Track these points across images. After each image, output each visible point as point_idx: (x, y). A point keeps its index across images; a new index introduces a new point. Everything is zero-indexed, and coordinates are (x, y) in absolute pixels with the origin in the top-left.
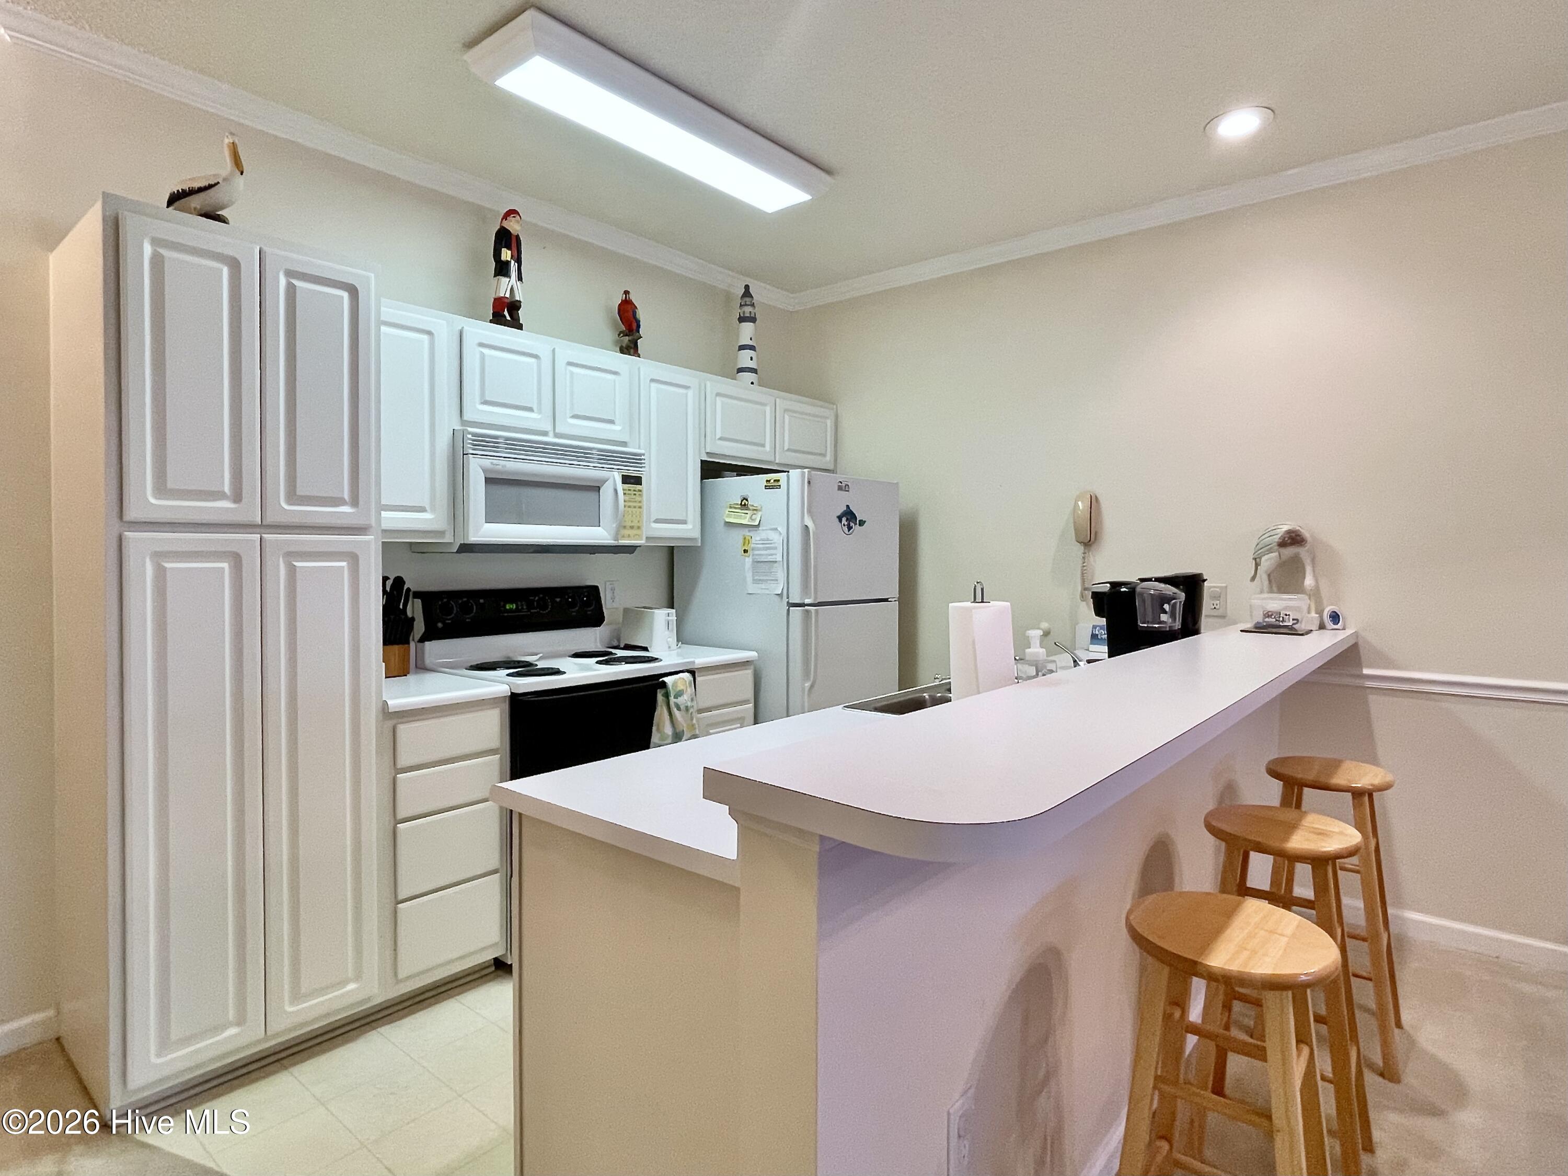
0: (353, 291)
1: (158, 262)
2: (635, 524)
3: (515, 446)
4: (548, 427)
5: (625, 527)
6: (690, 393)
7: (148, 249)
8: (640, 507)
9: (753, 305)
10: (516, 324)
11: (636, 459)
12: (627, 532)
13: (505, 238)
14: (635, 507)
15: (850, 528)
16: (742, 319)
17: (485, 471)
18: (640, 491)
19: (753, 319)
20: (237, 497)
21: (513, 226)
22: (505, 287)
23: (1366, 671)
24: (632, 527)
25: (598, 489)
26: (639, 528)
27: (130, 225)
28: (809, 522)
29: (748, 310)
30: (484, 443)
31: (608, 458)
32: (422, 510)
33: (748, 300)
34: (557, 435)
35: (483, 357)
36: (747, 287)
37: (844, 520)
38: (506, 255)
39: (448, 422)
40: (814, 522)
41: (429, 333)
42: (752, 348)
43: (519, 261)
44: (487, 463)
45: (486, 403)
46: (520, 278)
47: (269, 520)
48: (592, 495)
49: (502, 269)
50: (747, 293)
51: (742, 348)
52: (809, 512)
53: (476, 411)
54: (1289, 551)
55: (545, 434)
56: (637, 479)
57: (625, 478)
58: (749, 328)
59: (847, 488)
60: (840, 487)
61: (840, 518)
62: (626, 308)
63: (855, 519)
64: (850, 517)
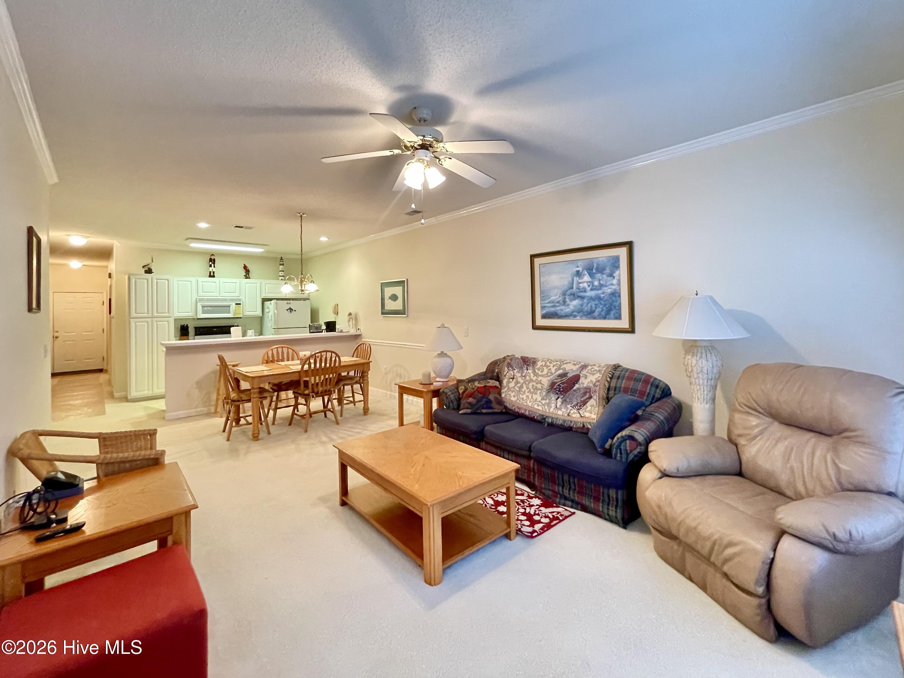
0: (168, 280)
1: (135, 281)
2: (240, 313)
3: (208, 300)
4: (218, 295)
5: (236, 314)
6: (257, 284)
7: (134, 280)
9: (283, 261)
10: (214, 276)
11: (240, 300)
12: (239, 315)
13: (211, 260)
14: (239, 309)
15: (291, 312)
16: (280, 265)
17: (201, 305)
18: (241, 306)
19: (283, 265)
20: (148, 313)
21: (213, 258)
22: (211, 269)
23: (363, 340)
27: (132, 277)
28: (276, 312)
29: (282, 263)
30: (201, 300)
31: (231, 300)
32: (189, 312)
34: (221, 297)
35: (202, 284)
36: (281, 257)
37: (289, 310)
38: (211, 263)
39: (195, 296)
40: (277, 311)
41: (190, 281)
42: (283, 271)
43: (214, 264)
44: (201, 303)
45: (203, 292)
46: (214, 267)
47: (153, 316)
48: (229, 307)
49: (211, 266)
50: (281, 259)
51: (280, 271)
52: (277, 309)
53: (201, 294)
54: (350, 316)
55: (218, 296)
56: (240, 304)
57: (236, 304)
58: (281, 267)
59: (290, 303)
60: (287, 303)
61: (287, 310)
62: (245, 267)
63: (293, 310)
64: (291, 310)
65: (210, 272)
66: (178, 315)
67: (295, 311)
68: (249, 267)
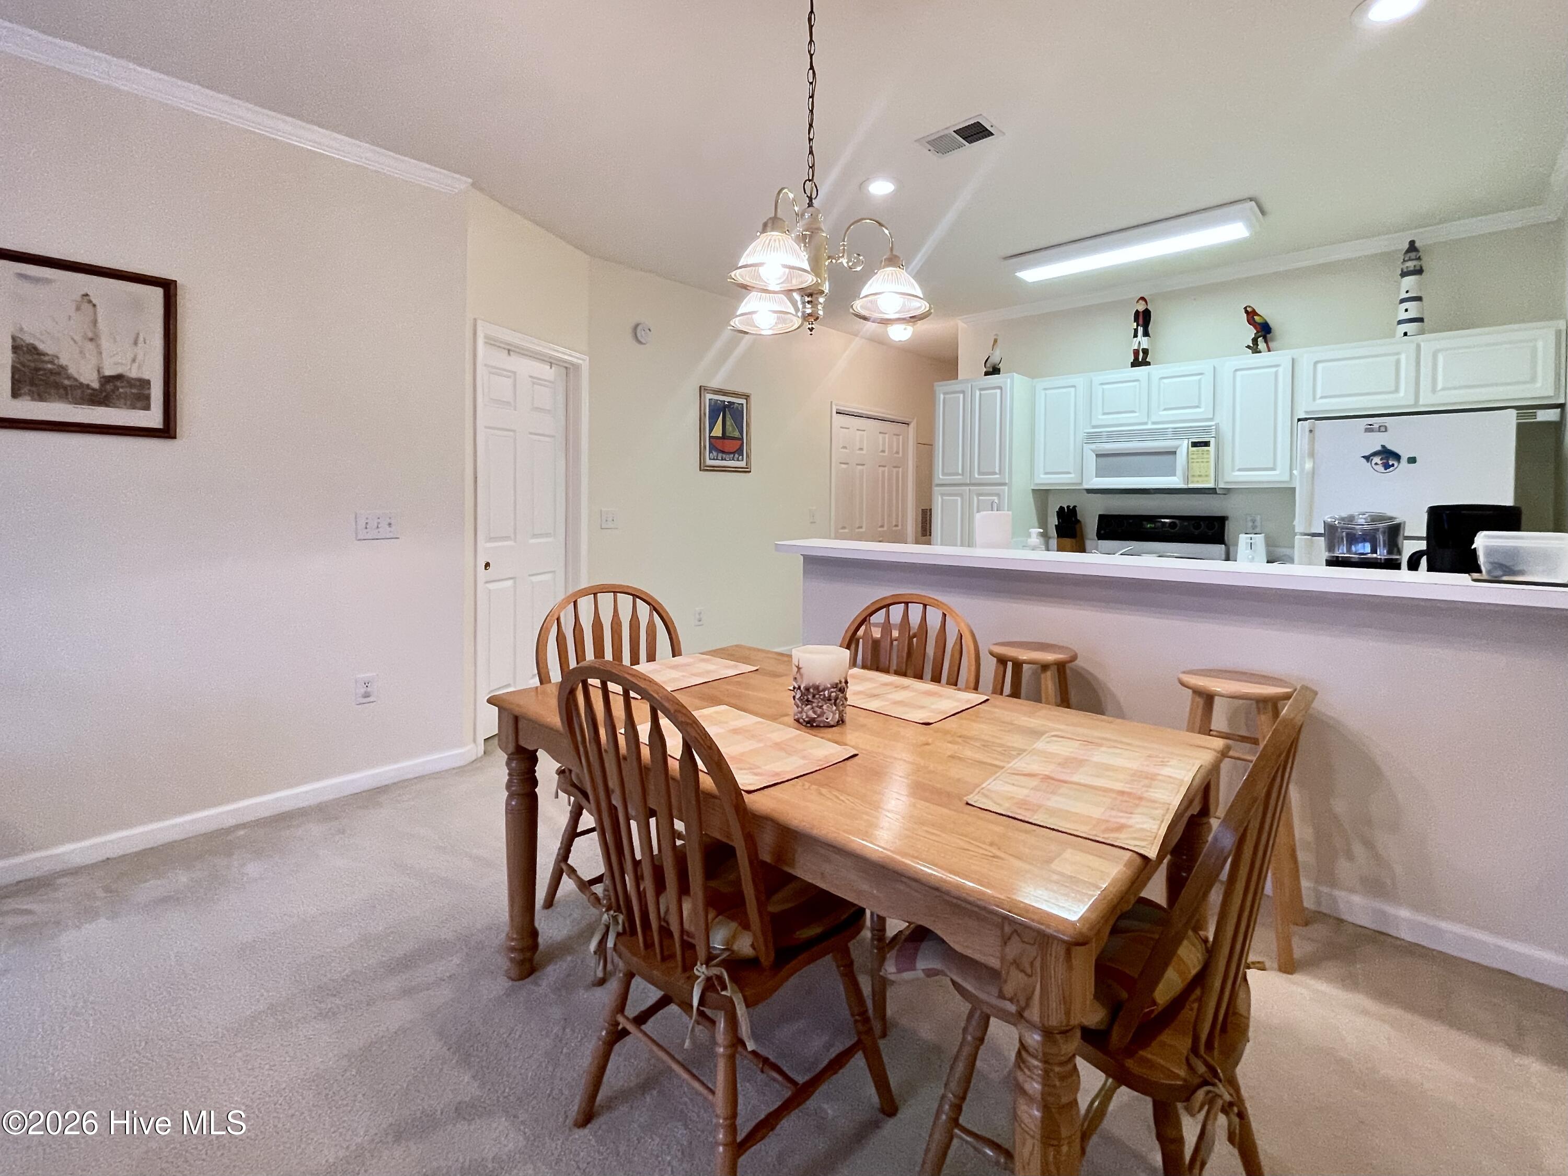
0: (1002, 389)
2: (1203, 473)
3: (1111, 436)
4: (1144, 420)
5: (1193, 476)
6: (1281, 370)
8: (1207, 462)
9: (1419, 259)
10: (1145, 363)
11: (1207, 430)
12: (1196, 479)
13: (1136, 316)
14: (1202, 462)
15: (1387, 466)
16: (1405, 274)
17: (1093, 451)
18: (1208, 451)
19: (1419, 271)
20: (963, 473)
21: (1141, 307)
22: (1135, 344)
24: (1200, 476)
25: (1175, 453)
26: (1207, 476)
28: (1309, 465)
29: (1412, 265)
30: (1097, 438)
31: (1177, 433)
32: (1069, 473)
33: (1413, 255)
34: (1154, 423)
35: (1103, 390)
36: (1412, 243)
37: (1376, 459)
38: (1135, 325)
39: (1080, 428)
41: (1074, 386)
42: (1419, 299)
43: (1146, 326)
44: (1093, 446)
45: (1105, 413)
48: (1171, 457)
49: (1135, 334)
50: (1415, 248)
51: (1403, 301)
52: (1312, 456)
53: (1100, 419)
55: (1146, 423)
56: (1206, 444)
57: (1195, 444)
58: (1409, 281)
59: (1383, 429)
60: (1369, 429)
61: (1367, 458)
62: (1251, 314)
63: (1397, 457)
64: (1388, 456)
65: (1136, 353)
66: (1044, 479)
67: (1412, 460)
68: (1265, 312)
